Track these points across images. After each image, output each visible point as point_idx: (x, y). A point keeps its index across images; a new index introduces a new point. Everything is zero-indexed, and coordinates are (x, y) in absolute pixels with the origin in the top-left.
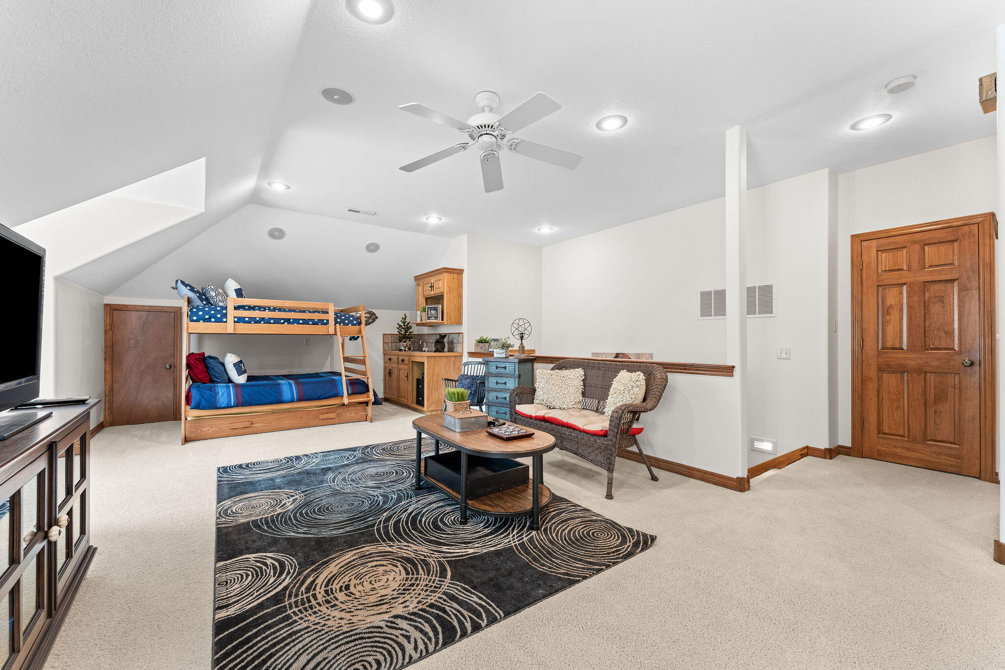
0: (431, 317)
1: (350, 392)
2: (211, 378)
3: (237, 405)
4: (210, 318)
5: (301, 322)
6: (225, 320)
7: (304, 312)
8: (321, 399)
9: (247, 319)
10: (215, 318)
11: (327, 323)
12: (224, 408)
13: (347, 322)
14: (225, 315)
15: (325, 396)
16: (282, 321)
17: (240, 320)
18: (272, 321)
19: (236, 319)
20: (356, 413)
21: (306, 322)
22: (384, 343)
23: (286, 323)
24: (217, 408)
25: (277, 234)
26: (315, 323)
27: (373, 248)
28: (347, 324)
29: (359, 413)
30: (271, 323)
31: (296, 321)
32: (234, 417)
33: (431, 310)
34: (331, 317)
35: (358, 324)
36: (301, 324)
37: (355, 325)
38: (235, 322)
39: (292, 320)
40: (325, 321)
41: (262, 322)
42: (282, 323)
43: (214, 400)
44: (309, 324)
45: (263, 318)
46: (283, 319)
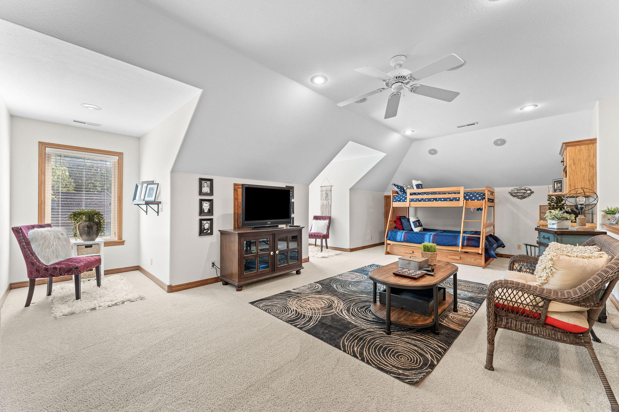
0: (556, 190)
1: (465, 244)
2: (403, 228)
3: (404, 241)
4: (400, 200)
5: (442, 200)
6: (406, 200)
7: (445, 194)
8: (446, 246)
9: (415, 200)
10: (402, 200)
11: (458, 200)
12: (399, 242)
13: (473, 198)
14: (406, 198)
15: (448, 244)
16: (432, 200)
17: (412, 200)
18: (427, 200)
19: (410, 200)
20: (475, 260)
21: (445, 200)
22: (540, 213)
23: (434, 201)
24: (396, 241)
25: (433, 152)
26: (451, 200)
27: (501, 142)
28: (474, 200)
29: (477, 261)
30: (426, 201)
31: (440, 199)
32: (406, 247)
33: (557, 183)
34: (461, 196)
35: (482, 199)
36: (443, 201)
37: (480, 200)
38: (410, 201)
39: (438, 199)
40: (457, 199)
41: (422, 201)
42: (432, 201)
43: (395, 237)
44: (447, 201)
45: (422, 199)
46: (433, 199)
